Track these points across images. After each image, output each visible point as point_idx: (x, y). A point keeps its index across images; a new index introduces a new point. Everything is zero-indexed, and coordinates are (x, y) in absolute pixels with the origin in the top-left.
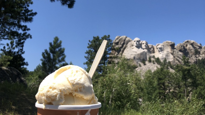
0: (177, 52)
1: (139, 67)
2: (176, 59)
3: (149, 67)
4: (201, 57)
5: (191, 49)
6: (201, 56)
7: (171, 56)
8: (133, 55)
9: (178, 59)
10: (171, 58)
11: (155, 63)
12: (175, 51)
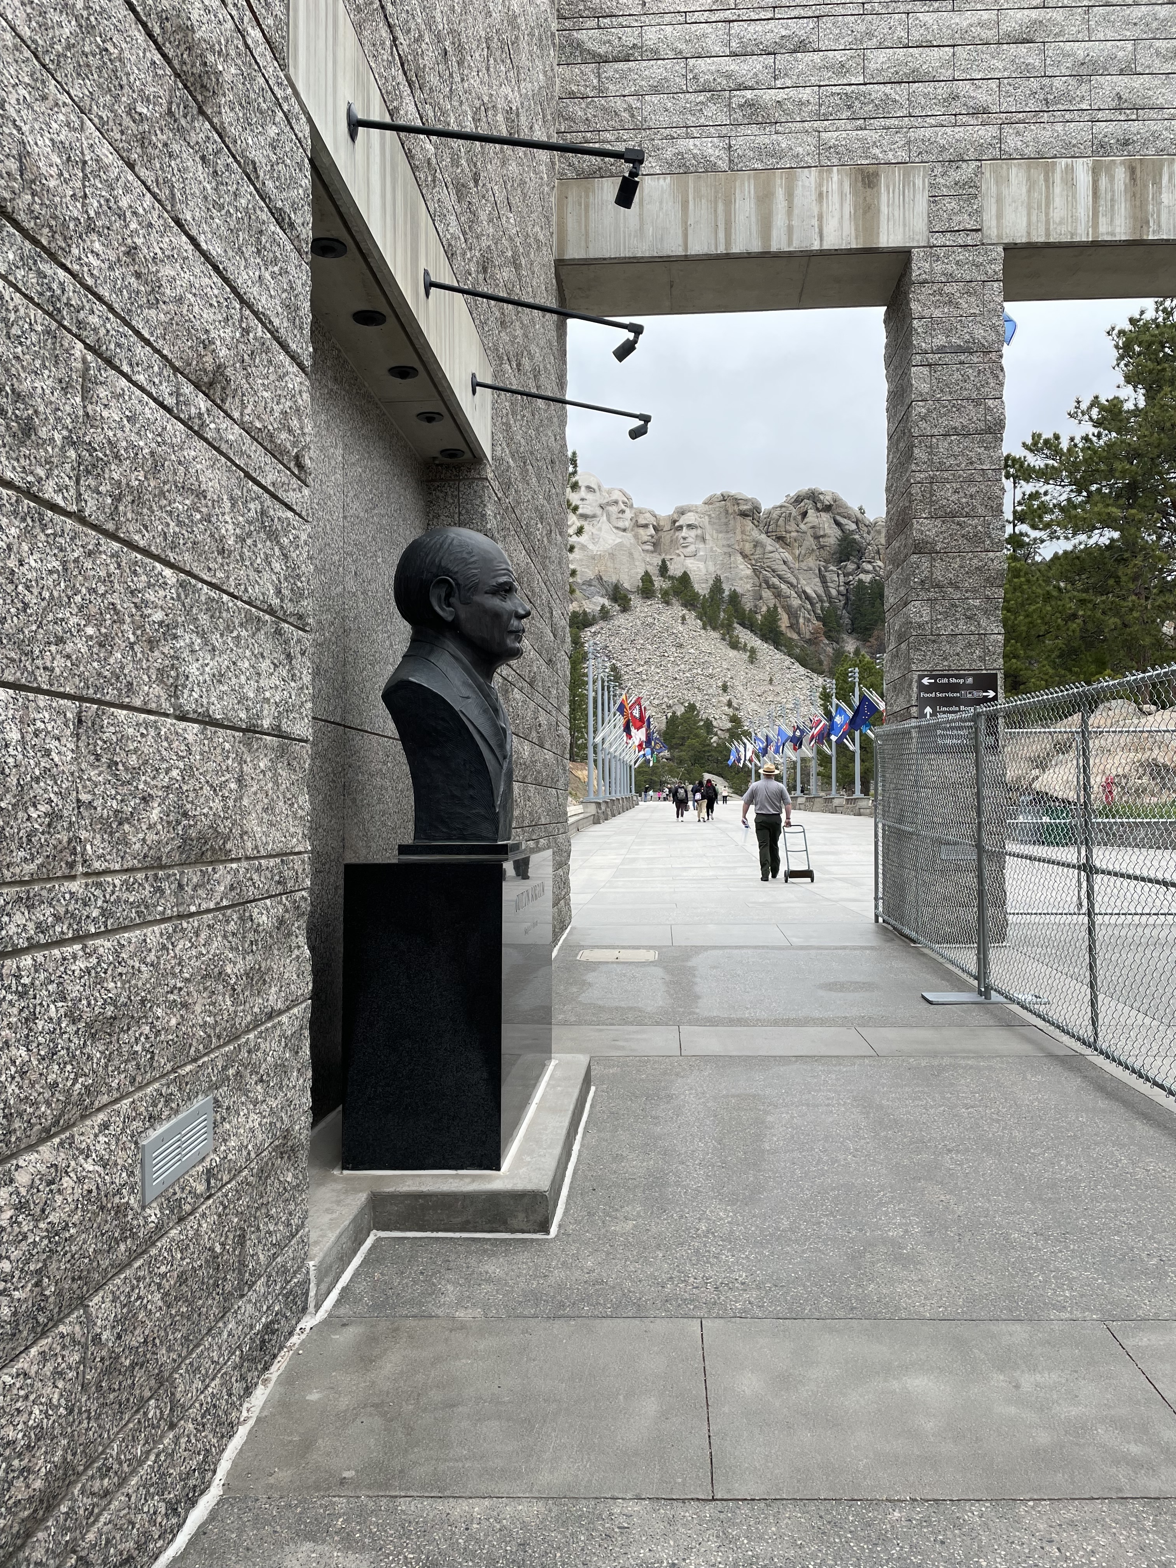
0: (769, 548)
1: (602, 623)
2: (767, 582)
3: (650, 620)
4: (868, 572)
5: (822, 533)
6: (869, 567)
7: (744, 569)
9: (776, 581)
10: (741, 579)
11: (674, 601)
12: (763, 546)
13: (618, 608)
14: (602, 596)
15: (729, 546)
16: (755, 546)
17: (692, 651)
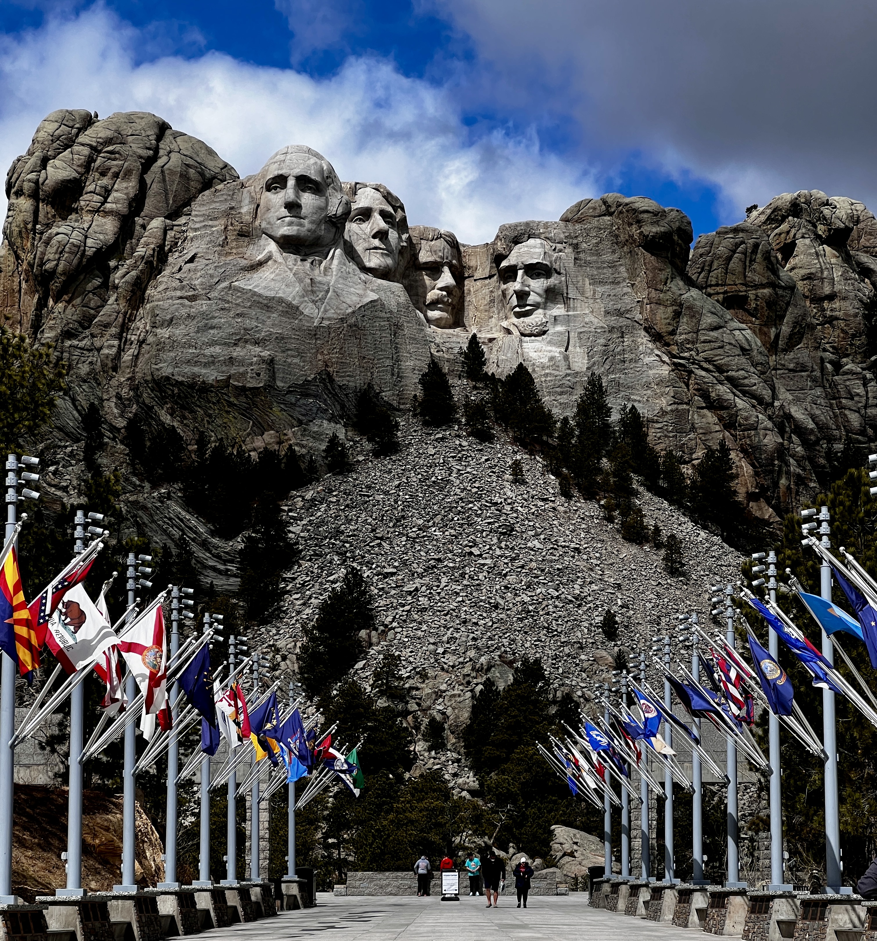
0: (708, 320)
2: (705, 395)
3: (440, 473)
5: (827, 290)
7: (655, 365)
8: (257, 343)
10: (648, 385)
11: (496, 431)
12: (696, 316)
13: (368, 446)
14: (332, 419)
15: (620, 313)
16: (677, 315)
17: (536, 544)
